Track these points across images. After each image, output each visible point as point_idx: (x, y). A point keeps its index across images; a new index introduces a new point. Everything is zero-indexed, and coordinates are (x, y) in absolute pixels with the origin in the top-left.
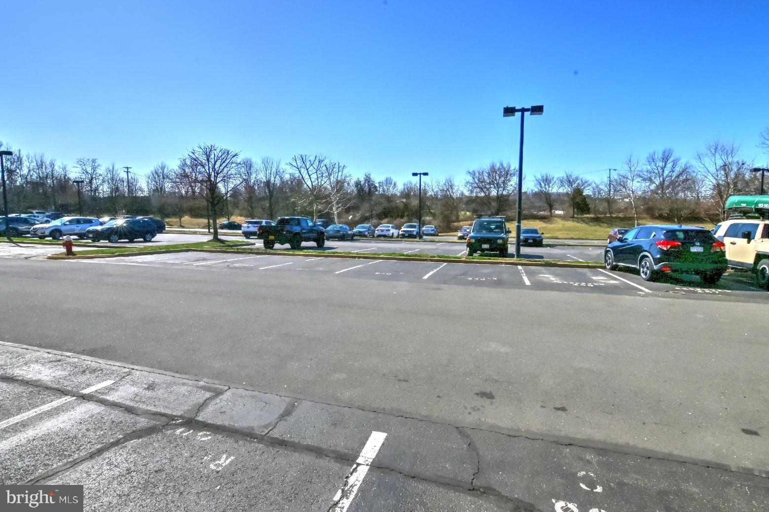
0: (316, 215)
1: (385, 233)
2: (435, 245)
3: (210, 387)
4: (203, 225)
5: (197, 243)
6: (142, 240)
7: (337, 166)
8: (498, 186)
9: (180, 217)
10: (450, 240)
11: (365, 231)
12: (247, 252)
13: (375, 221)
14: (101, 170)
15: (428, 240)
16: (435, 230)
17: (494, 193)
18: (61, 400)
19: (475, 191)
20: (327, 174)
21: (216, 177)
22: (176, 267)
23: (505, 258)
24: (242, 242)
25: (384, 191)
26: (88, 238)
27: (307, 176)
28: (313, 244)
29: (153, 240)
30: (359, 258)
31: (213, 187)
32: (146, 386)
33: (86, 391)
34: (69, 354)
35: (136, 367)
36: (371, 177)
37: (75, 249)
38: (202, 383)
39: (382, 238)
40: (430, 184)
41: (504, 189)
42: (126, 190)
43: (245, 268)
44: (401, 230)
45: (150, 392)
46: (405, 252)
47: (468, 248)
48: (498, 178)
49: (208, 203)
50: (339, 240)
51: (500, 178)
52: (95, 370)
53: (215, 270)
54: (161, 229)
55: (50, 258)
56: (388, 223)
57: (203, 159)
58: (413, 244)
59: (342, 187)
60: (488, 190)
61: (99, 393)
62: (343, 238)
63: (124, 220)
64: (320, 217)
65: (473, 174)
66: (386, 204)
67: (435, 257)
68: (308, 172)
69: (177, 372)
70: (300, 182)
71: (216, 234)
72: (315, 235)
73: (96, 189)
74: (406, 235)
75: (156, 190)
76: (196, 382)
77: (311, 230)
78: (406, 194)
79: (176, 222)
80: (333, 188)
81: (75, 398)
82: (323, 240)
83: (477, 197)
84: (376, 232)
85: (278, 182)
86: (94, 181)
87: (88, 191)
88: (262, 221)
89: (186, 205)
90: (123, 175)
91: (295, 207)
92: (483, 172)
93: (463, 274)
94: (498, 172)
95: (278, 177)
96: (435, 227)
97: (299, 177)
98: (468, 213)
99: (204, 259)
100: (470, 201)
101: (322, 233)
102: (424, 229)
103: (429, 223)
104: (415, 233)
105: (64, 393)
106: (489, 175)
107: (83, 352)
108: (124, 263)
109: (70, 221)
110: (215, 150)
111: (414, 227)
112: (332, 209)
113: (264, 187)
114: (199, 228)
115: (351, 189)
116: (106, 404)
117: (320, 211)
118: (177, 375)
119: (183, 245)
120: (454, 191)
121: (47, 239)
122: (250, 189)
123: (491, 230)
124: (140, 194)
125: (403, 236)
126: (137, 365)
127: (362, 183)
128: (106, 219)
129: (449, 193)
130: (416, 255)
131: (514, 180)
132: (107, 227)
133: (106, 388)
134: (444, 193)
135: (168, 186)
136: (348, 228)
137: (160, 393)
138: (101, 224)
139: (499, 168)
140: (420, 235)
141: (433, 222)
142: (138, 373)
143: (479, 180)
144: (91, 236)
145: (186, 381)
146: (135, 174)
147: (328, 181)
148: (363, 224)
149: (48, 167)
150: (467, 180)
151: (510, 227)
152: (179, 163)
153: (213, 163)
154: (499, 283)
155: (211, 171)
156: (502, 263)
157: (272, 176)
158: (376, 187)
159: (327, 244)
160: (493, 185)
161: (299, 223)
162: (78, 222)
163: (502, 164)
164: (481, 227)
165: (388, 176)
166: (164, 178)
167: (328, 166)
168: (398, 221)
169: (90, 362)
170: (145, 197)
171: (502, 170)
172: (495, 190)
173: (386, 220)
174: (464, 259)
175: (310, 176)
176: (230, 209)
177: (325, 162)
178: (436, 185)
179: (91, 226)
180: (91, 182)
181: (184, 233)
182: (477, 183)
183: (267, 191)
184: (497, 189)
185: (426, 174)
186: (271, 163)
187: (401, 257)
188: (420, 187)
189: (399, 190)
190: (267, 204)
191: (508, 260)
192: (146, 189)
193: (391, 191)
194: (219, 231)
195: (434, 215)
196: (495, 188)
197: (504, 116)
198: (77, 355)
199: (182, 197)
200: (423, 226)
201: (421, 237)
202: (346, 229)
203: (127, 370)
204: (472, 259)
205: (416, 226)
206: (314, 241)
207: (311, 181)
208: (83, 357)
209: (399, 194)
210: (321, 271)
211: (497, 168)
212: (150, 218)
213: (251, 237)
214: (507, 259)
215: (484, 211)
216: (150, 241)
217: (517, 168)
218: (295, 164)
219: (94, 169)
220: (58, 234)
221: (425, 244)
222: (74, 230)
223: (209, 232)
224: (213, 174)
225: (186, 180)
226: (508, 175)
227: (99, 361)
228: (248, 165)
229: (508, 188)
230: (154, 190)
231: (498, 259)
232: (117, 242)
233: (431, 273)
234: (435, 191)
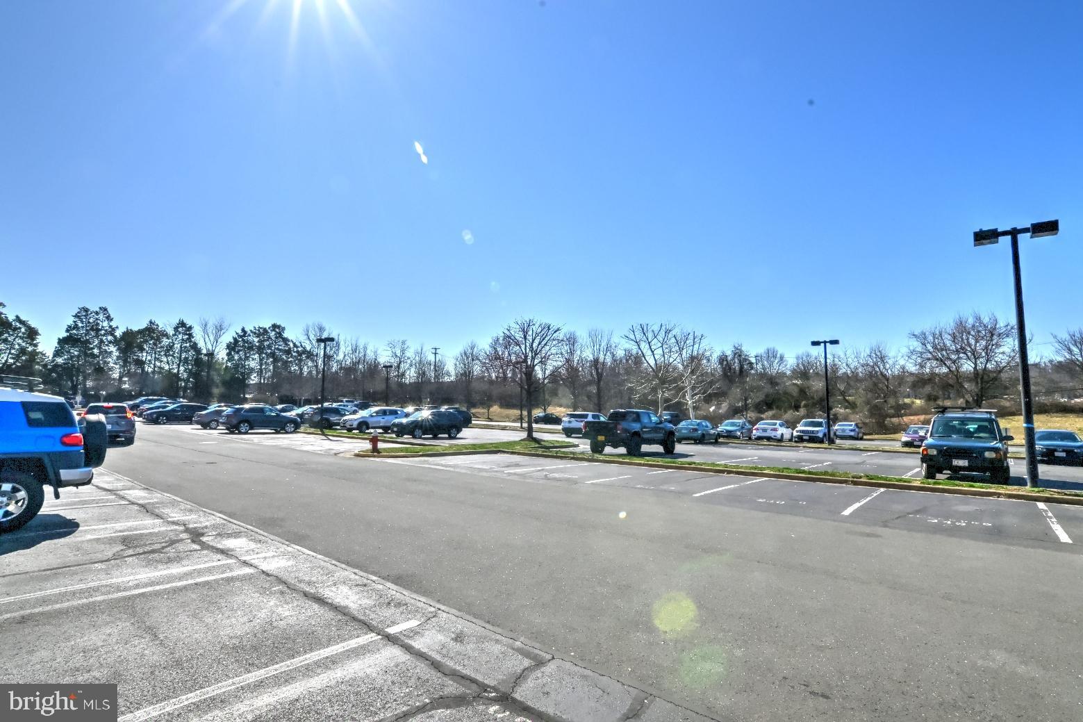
0: (661, 406)
1: (770, 434)
2: (860, 455)
3: (529, 652)
4: (513, 418)
5: (507, 443)
6: (447, 436)
7: (691, 337)
8: (976, 356)
9: (489, 407)
10: (887, 448)
11: (736, 431)
12: (568, 457)
13: (752, 415)
14: (410, 353)
15: (847, 447)
16: (857, 430)
17: (967, 367)
18: (367, 637)
19: (928, 365)
20: (678, 348)
21: (533, 358)
22: (485, 474)
23: (1005, 486)
24: (562, 442)
25: (764, 368)
26: (393, 432)
27: (650, 352)
28: (659, 448)
29: (458, 436)
30: (729, 472)
31: (529, 372)
32: (453, 636)
33: (391, 630)
34: (374, 578)
35: (443, 607)
36: (743, 349)
37: (381, 445)
38: (518, 644)
39: (765, 442)
40: (842, 356)
41: (988, 361)
42: (433, 375)
43: (568, 480)
44: (797, 429)
45: (458, 644)
46: (804, 466)
47: (924, 465)
48: (972, 342)
49: (521, 391)
50: (696, 443)
51: (977, 341)
52: (399, 603)
53: (530, 481)
54: (466, 422)
55: (357, 455)
56: (773, 417)
57: (519, 336)
58: (818, 452)
59: (699, 364)
60: (954, 362)
61: (404, 635)
62: (701, 440)
63: (430, 412)
64: (666, 408)
65: (922, 338)
66: (768, 389)
67: (861, 477)
68: (650, 347)
69: (488, 622)
70: (638, 360)
71: (530, 430)
72: (660, 436)
73: (403, 374)
74: (804, 438)
75: (464, 374)
76: (511, 641)
77: (656, 429)
78: (803, 373)
79: (484, 413)
80: (685, 367)
81: (380, 637)
82: (673, 442)
83: (933, 375)
84: (754, 432)
85: (609, 360)
86: (402, 365)
87: (395, 376)
88: (587, 415)
89: (496, 391)
90: (431, 358)
91: (632, 394)
92: (941, 335)
93: (917, 512)
94: (972, 333)
95: (608, 354)
96: (856, 425)
97: (637, 354)
98: (918, 402)
99: (517, 465)
100: (920, 382)
101: (671, 433)
102: (836, 427)
103: (846, 419)
104: (820, 435)
105: (370, 628)
106: (954, 337)
107: (387, 578)
108: (427, 466)
109: (377, 412)
110: (534, 325)
111: (819, 425)
112: (684, 396)
113: (590, 367)
114: (509, 421)
115: (713, 365)
116: (411, 651)
117: (667, 400)
118: (487, 626)
119: (492, 444)
120: (888, 366)
121: (354, 431)
122: (572, 371)
123: (969, 435)
124: (446, 379)
125: (800, 439)
126: (444, 605)
127: (729, 358)
128: (410, 409)
129: (877, 369)
130: (826, 473)
131: (1009, 346)
132: (412, 419)
133: (411, 630)
134: (870, 369)
135: (477, 369)
136: (709, 424)
137: (470, 648)
138: (407, 415)
139: (973, 326)
140: (829, 439)
141: (852, 417)
142: (445, 615)
143: (935, 347)
144: (395, 429)
145: (499, 637)
146: (442, 356)
147: (678, 358)
148: (732, 419)
149: (362, 351)
150: (912, 348)
151: (1008, 426)
152: (490, 341)
153: (531, 341)
154: (997, 534)
155: (527, 351)
156: (999, 495)
157: (602, 353)
158: (751, 363)
159: (679, 448)
160: (964, 353)
161: (638, 418)
162: (384, 413)
163: (978, 319)
164: (948, 429)
165: (771, 346)
166: (473, 360)
167: (679, 338)
168: (790, 415)
169: (394, 592)
170: (452, 382)
171: (980, 329)
172: (969, 362)
173: (770, 413)
174: (917, 484)
175: (653, 352)
176: (547, 397)
177: (674, 332)
178: (853, 356)
179: (396, 418)
180: (398, 367)
181: (492, 427)
182: (930, 353)
183: (594, 373)
184: (974, 361)
185: (835, 342)
186: (600, 337)
187: (800, 475)
188: (826, 362)
189: (788, 366)
190: (593, 389)
191: (1013, 489)
192: (453, 373)
193: (775, 368)
194: (534, 426)
195: (852, 406)
196: (968, 358)
197: (975, 246)
198: (383, 581)
199: (491, 382)
200: (835, 423)
201: (831, 442)
202: (707, 427)
203: (432, 609)
204: (935, 483)
205: (822, 422)
206: (661, 444)
207: (655, 360)
208: (389, 585)
209: (788, 373)
210: (671, 491)
211: (969, 326)
212: (456, 408)
213: (573, 436)
214: (1010, 487)
215: (949, 398)
216: (455, 438)
217: (1013, 321)
218: (633, 337)
219: (403, 351)
220: (364, 427)
221: (839, 454)
222: (380, 422)
223: (521, 427)
224: (530, 354)
225: (497, 363)
226: (995, 337)
227: (404, 593)
228: (572, 340)
229: (996, 359)
230: (461, 375)
231: (990, 488)
232: (420, 438)
233: (856, 506)
234: (852, 366)
